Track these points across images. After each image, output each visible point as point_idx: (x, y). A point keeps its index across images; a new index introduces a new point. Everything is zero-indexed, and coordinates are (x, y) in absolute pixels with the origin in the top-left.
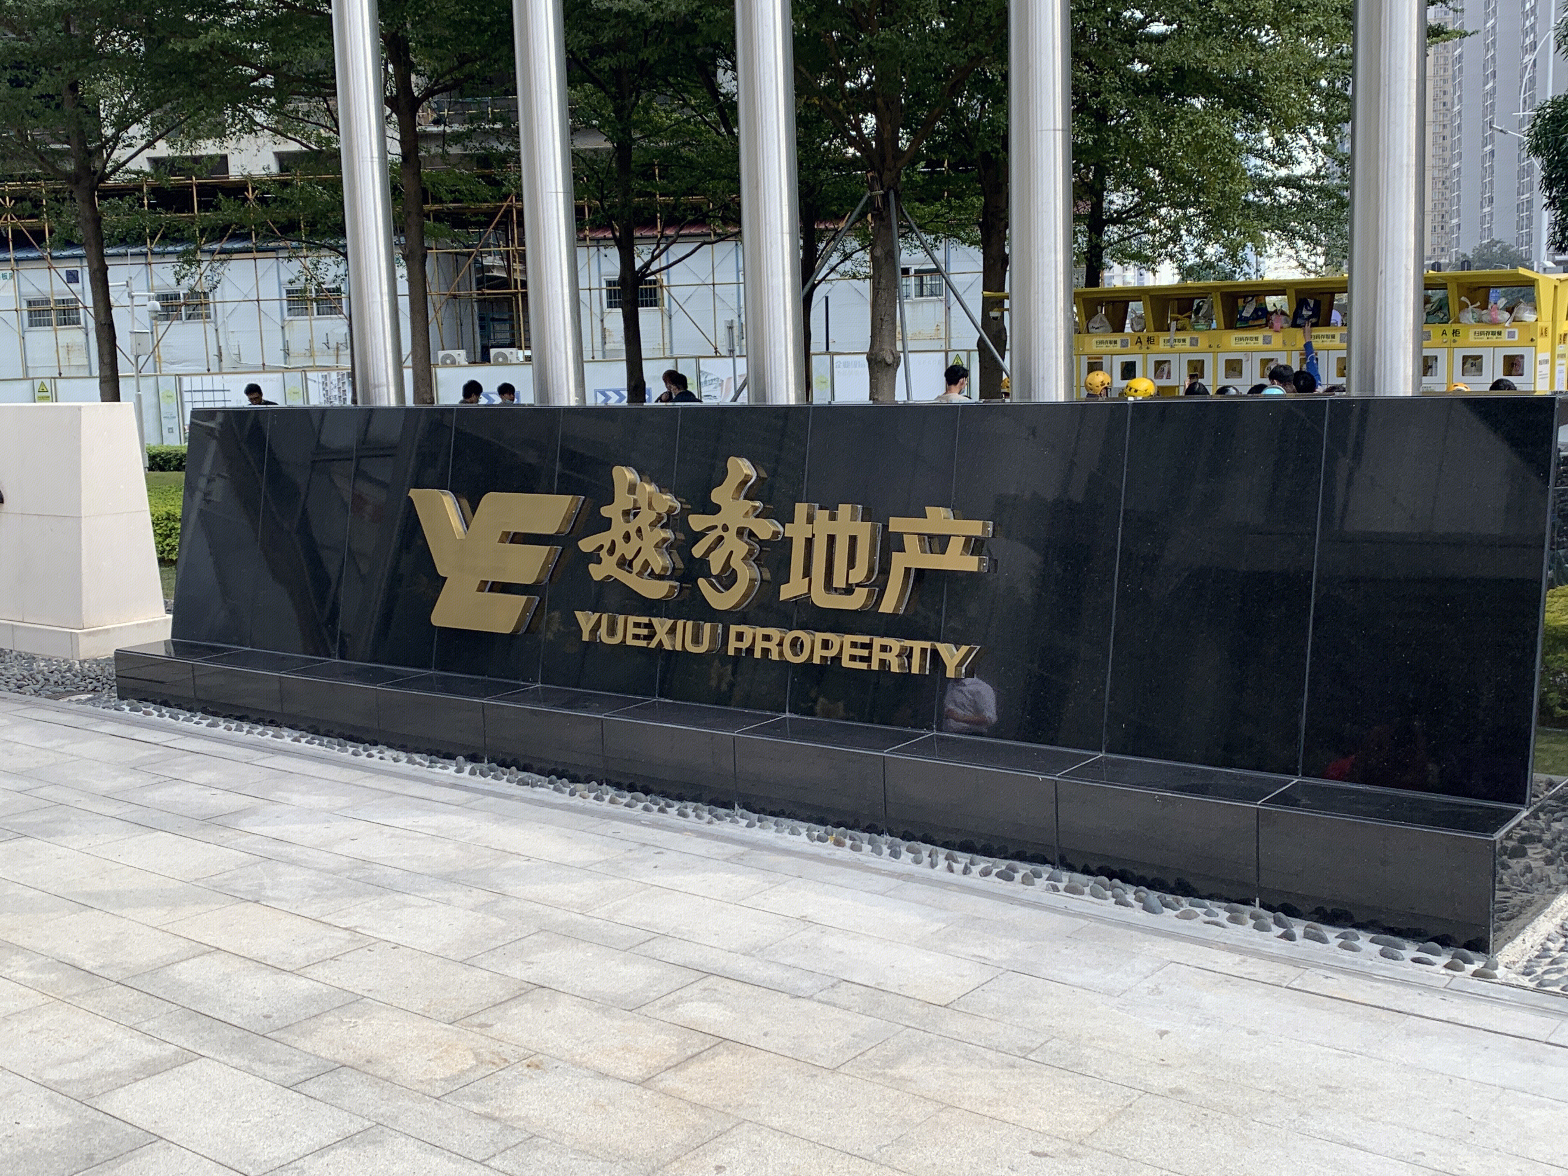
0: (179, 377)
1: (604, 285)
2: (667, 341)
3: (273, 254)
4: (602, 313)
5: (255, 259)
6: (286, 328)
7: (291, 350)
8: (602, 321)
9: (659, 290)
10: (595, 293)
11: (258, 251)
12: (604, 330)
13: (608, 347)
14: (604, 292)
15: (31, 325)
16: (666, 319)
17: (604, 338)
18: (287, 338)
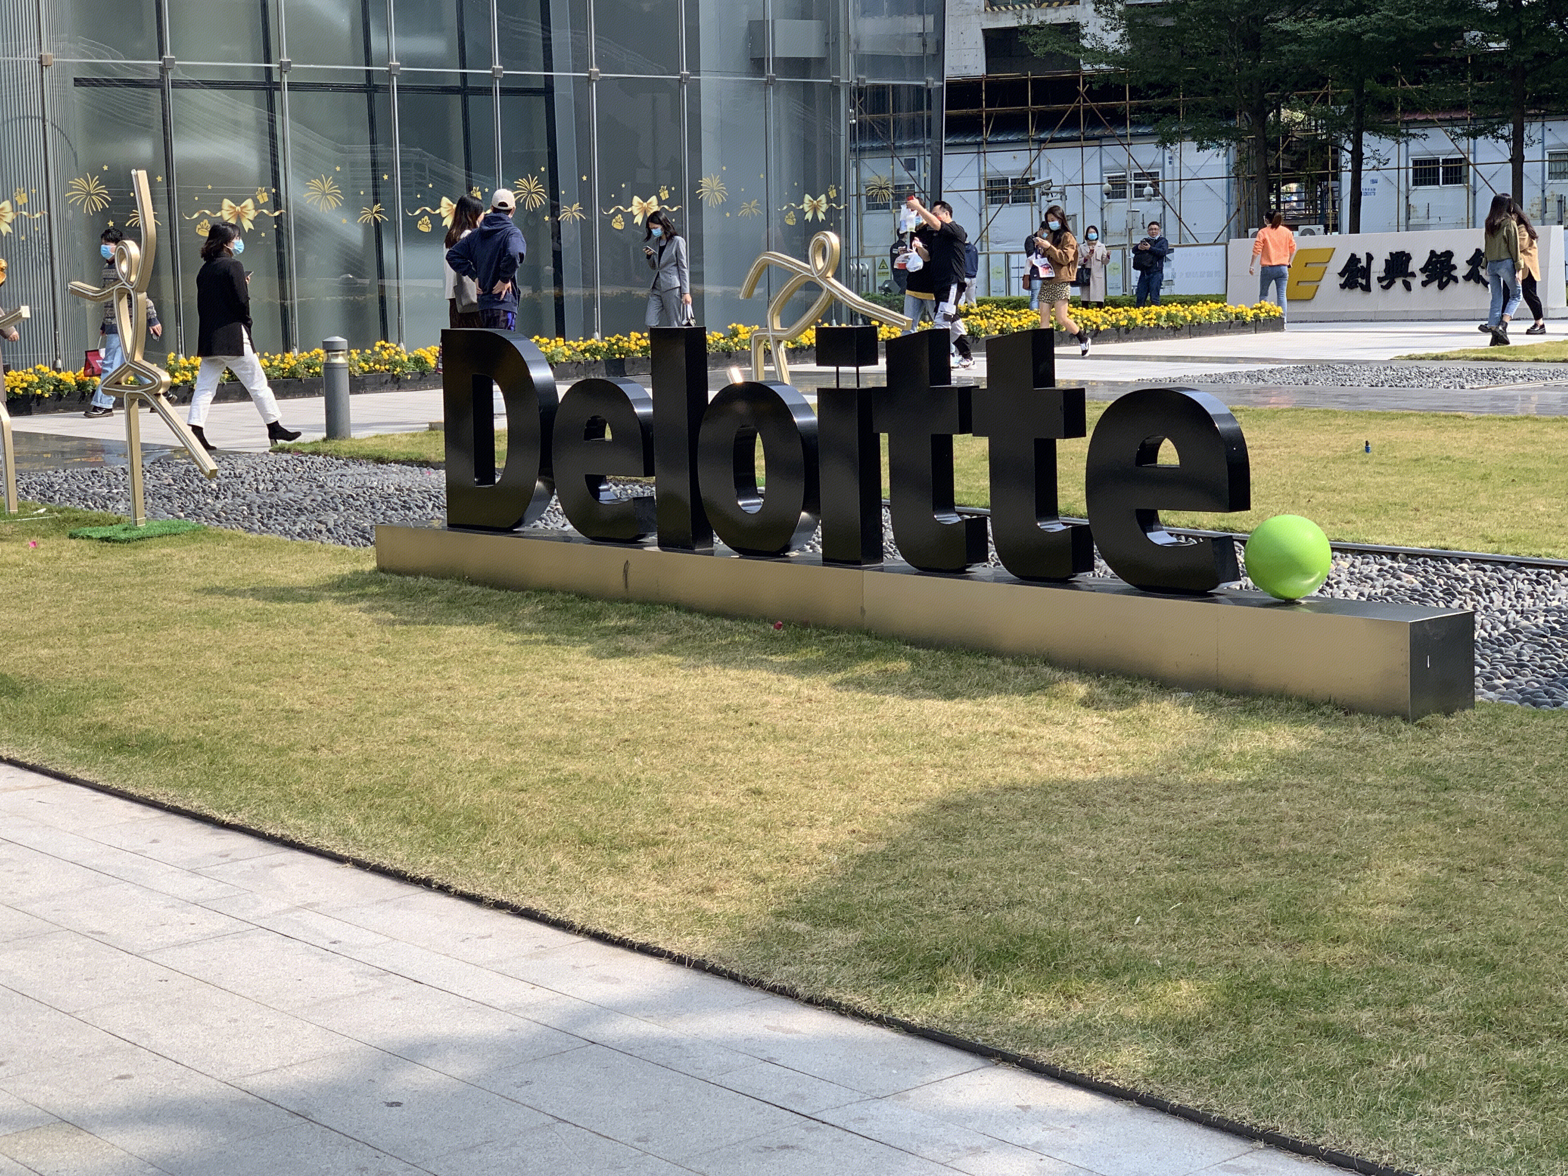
0: (1007, 254)
1: (1411, 164)
2: (1471, 215)
3: (1097, 142)
4: (1408, 190)
5: (1082, 147)
6: (1105, 211)
7: (1109, 229)
8: (1407, 197)
9: (1464, 169)
10: (1403, 172)
11: (1086, 139)
12: (1408, 206)
13: (1411, 222)
14: (1411, 171)
15: (868, 209)
16: (1471, 195)
17: (1408, 213)
18: (1105, 219)
